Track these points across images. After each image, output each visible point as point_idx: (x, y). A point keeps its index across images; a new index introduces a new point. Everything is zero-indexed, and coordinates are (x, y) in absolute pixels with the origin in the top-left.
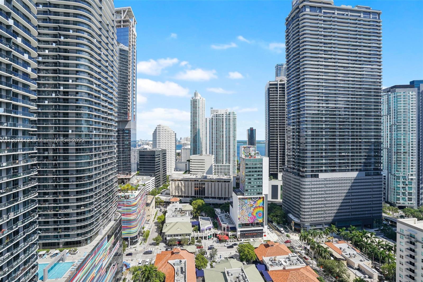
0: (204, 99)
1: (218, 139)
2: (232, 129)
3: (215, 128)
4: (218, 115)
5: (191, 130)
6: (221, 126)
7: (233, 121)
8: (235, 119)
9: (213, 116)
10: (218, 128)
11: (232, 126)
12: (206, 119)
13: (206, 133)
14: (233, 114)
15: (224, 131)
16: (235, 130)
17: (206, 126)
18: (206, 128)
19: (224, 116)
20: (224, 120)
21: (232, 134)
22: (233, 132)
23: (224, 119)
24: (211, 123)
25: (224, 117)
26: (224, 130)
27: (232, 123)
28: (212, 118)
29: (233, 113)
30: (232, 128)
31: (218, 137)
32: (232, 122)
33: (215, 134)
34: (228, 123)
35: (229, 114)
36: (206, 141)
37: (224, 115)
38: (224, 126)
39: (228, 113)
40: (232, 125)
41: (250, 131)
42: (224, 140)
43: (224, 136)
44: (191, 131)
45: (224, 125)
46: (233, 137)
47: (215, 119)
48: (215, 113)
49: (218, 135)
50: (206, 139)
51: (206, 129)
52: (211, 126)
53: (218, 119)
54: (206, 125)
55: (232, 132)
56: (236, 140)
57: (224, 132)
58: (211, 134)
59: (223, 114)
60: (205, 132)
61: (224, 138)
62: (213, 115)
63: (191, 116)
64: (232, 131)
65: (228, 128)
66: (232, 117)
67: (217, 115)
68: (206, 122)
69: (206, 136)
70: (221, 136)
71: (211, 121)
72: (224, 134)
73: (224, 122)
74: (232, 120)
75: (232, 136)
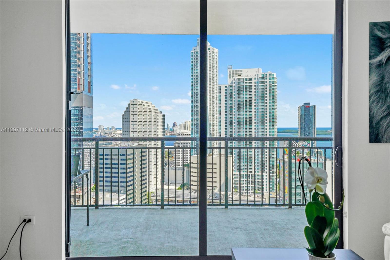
0: (216, 50)
1: (242, 126)
2: (268, 107)
3: (237, 105)
4: (242, 80)
5: (192, 108)
6: (248, 101)
7: (270, 91)
8: (273, 88)
9: (232, 83)
10: (241, 105)
11: (268, 101)
12: (220, 87)
13: (220, 115)
14: (270, 78)
15: (253, 110)
16: (273, 108)
17: (220, 101)
18: (220, 104)
19: (253, 81)
20: (253, 90)
21: (268, 116)
22: (270, 113)
23: (253, 87)
24: (228, 96)
25: (253, 84)
26: (253, 107)
27: (268, 96)
28: (231, 87)
29: (270, 75)
30: (268, 104)
31: (242, 123)
32: (268, 93)
33: (237, 116)
34: (260, 95)
35: (263, 78)
36: (220, 129)
37: (253, 79)
38: (253, 102)
39: (260, 76)
40: (268, 98)
41: (303, 109)
42: (253, 127)
43: (253, 119)
44: (192, 111)
45: (253, 99)
46: (270, 121)
47: (237, 88)
48: (236, 77)
49: (242, 118)
50: (220, 126)
51: (220, 107)
52: (228, 102)
53: (242, 88)
54: (220, 99)
55: (268, 113)
56: (275, 127)
57: (253, 113)
58: (228, 116)
59: (251, 79)
60: (218, 113)
61: (253, 124)
62: (232, 79)
63: (192, 82)
64: (268, 110)
65: (260, 105)
66: (268, 84)
67: (239, 80)
68: (220, 93)
69: (220, 121)
70: (248, 120)
71: (229, 91)
72: (253, 116)
73: (253, 93)
74: (268, 90)
75: (268, 119)
